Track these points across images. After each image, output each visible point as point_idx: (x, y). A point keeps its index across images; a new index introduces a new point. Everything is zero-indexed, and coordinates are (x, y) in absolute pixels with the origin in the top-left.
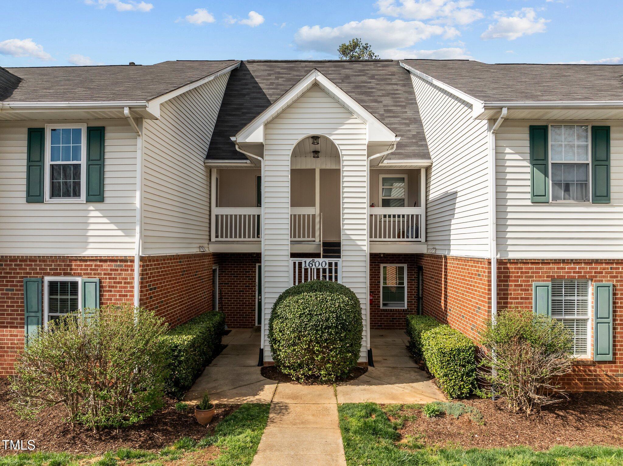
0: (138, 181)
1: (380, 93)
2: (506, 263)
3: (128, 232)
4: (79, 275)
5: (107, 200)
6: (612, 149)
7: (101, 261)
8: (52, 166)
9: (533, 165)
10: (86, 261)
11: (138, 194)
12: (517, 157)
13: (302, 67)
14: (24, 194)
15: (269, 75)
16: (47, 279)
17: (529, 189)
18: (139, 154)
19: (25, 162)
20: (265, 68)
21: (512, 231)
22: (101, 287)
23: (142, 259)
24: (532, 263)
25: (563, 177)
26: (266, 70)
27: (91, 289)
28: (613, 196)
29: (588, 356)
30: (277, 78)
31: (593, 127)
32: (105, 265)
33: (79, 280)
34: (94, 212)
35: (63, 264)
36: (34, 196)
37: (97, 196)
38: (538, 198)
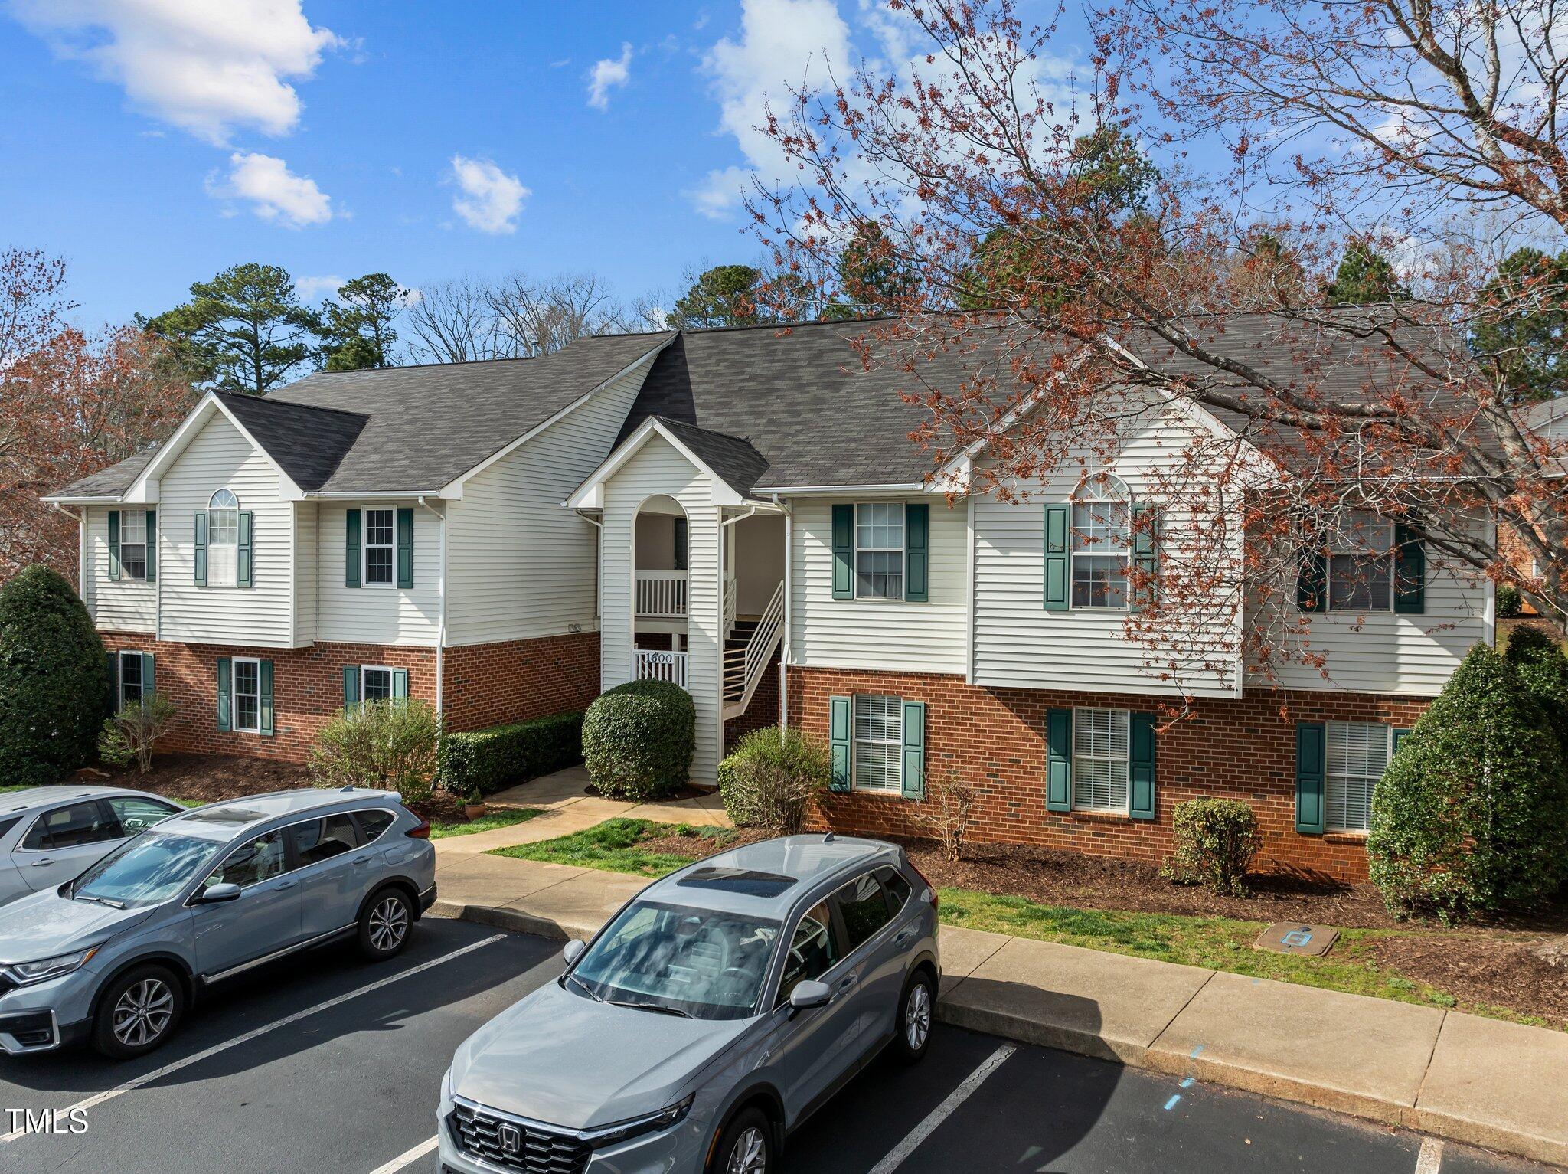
0: (441, 566)
2: (800, 672)
3: (433, 620)
4: (390, 664)
5: (416, 587)
6: (932, 533)
7: (409, 651)
8: (369, 550)
9: (835, 553)
10: (396, 650)
11: (441, 581)
12: (818, 543)
13: (761, 339)
14: (344, 579)
15: (709, 357)
16: (364, 667)
17: (830, 583)
18: (442, 538)
19: (344, 545)
20: (704, 343)
21: (810, 634)
22: (409, 678)
23: (444, 650)
24: (830, 673)
25: (871, 567)
26: (709, 348)
27: (400, 678)
28: (932, 593)
29: (897, 792)
30: (718, 362)
31: (908, 506)
32: (413, 656)
33: (390, 669)
34: (404, 598)
35: (376, 652)
36: (353, 582)
37: (406, 582)
38: (840, 594)
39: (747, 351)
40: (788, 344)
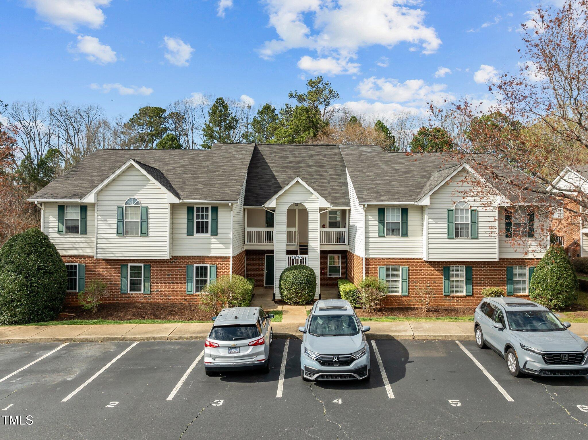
0: (232, 228)
1: (328, 167)
2: (368, 259)
3: (227, 247)
4: (208, 263)
5: (219, 235)
6: (409, 217)
7: (217, 258)
8: (197, 221)
9: (379, 223)
10: (211, 258)
11: (231, 233)
12: (373, 219)
13: (288, 149)
14: (186, 232)
15: (271, 154)
16: (195, 265)
17: (378, 232)
18: (232, 218)
19: (186, 220)
20: (268, 149)
21: (371, 247)
22: (217, 268)
23: (233, 257)
24: (378, 259)
25: (390, 227)
26: (269, 151)
27: (213, 269)
28: (409, 234)
29: (400, 294)
30: (275, 156)
31: (402, 209)
32: (218, 260)
33: (208, 265)
34: (213, 239)
35: (202, 259)
36: (190, 233)
37: (215, 233)
38: (381, 235)
39: (285, 153)
40: (299, 151)
